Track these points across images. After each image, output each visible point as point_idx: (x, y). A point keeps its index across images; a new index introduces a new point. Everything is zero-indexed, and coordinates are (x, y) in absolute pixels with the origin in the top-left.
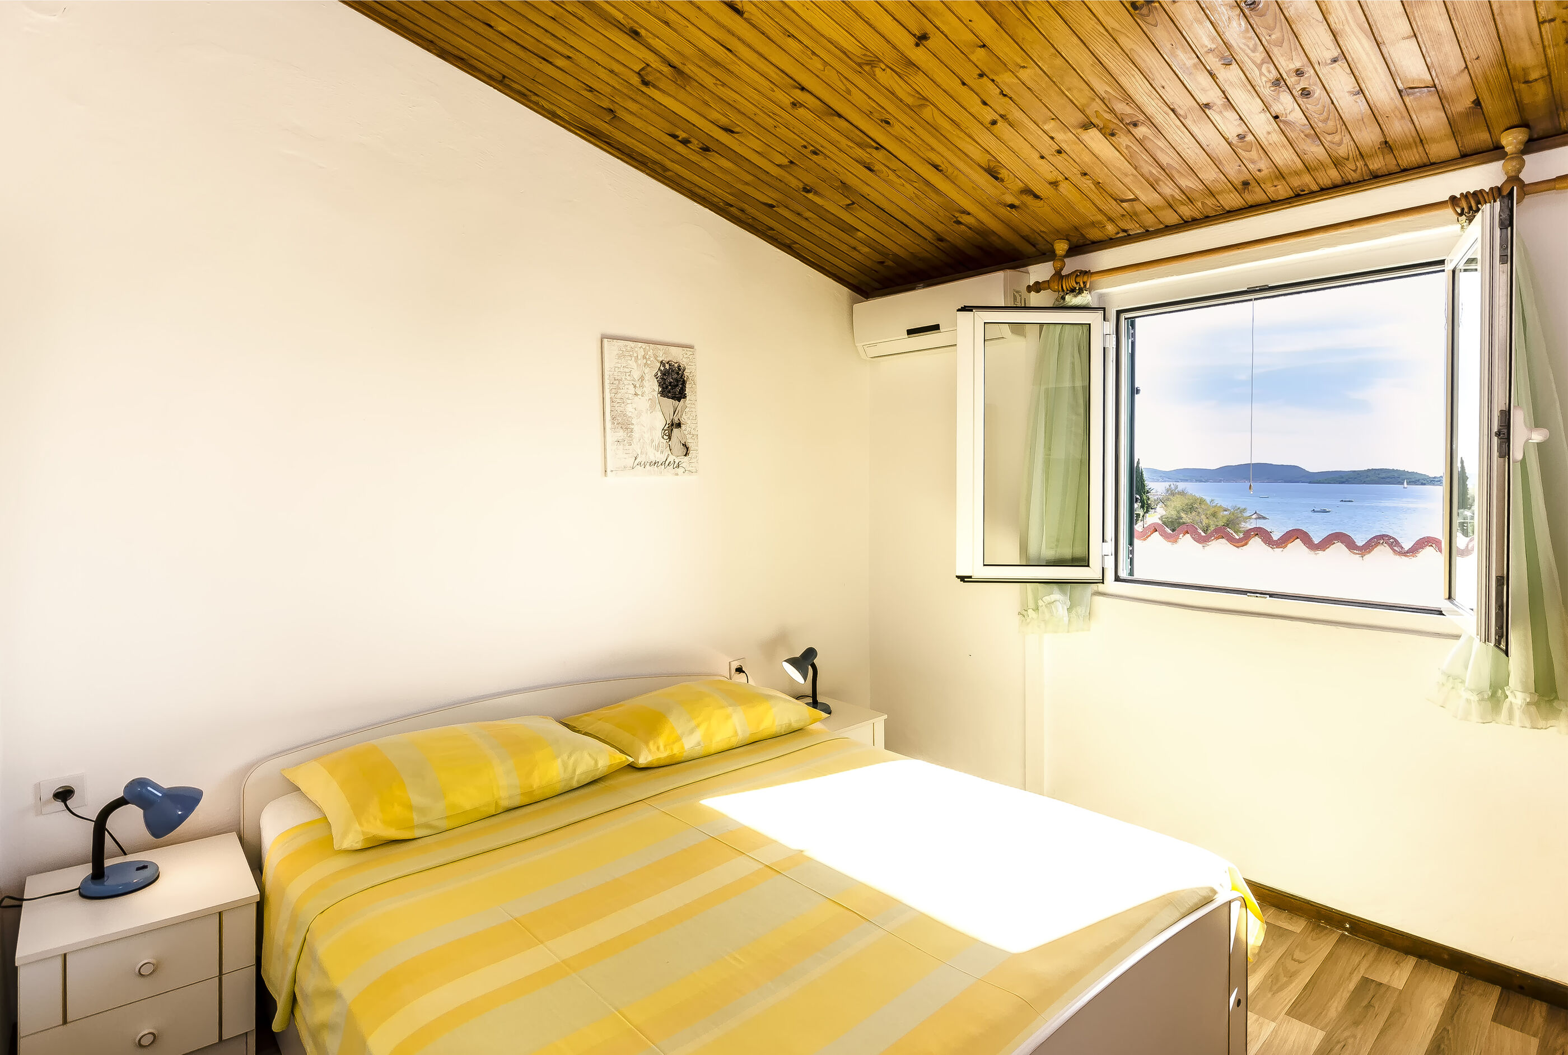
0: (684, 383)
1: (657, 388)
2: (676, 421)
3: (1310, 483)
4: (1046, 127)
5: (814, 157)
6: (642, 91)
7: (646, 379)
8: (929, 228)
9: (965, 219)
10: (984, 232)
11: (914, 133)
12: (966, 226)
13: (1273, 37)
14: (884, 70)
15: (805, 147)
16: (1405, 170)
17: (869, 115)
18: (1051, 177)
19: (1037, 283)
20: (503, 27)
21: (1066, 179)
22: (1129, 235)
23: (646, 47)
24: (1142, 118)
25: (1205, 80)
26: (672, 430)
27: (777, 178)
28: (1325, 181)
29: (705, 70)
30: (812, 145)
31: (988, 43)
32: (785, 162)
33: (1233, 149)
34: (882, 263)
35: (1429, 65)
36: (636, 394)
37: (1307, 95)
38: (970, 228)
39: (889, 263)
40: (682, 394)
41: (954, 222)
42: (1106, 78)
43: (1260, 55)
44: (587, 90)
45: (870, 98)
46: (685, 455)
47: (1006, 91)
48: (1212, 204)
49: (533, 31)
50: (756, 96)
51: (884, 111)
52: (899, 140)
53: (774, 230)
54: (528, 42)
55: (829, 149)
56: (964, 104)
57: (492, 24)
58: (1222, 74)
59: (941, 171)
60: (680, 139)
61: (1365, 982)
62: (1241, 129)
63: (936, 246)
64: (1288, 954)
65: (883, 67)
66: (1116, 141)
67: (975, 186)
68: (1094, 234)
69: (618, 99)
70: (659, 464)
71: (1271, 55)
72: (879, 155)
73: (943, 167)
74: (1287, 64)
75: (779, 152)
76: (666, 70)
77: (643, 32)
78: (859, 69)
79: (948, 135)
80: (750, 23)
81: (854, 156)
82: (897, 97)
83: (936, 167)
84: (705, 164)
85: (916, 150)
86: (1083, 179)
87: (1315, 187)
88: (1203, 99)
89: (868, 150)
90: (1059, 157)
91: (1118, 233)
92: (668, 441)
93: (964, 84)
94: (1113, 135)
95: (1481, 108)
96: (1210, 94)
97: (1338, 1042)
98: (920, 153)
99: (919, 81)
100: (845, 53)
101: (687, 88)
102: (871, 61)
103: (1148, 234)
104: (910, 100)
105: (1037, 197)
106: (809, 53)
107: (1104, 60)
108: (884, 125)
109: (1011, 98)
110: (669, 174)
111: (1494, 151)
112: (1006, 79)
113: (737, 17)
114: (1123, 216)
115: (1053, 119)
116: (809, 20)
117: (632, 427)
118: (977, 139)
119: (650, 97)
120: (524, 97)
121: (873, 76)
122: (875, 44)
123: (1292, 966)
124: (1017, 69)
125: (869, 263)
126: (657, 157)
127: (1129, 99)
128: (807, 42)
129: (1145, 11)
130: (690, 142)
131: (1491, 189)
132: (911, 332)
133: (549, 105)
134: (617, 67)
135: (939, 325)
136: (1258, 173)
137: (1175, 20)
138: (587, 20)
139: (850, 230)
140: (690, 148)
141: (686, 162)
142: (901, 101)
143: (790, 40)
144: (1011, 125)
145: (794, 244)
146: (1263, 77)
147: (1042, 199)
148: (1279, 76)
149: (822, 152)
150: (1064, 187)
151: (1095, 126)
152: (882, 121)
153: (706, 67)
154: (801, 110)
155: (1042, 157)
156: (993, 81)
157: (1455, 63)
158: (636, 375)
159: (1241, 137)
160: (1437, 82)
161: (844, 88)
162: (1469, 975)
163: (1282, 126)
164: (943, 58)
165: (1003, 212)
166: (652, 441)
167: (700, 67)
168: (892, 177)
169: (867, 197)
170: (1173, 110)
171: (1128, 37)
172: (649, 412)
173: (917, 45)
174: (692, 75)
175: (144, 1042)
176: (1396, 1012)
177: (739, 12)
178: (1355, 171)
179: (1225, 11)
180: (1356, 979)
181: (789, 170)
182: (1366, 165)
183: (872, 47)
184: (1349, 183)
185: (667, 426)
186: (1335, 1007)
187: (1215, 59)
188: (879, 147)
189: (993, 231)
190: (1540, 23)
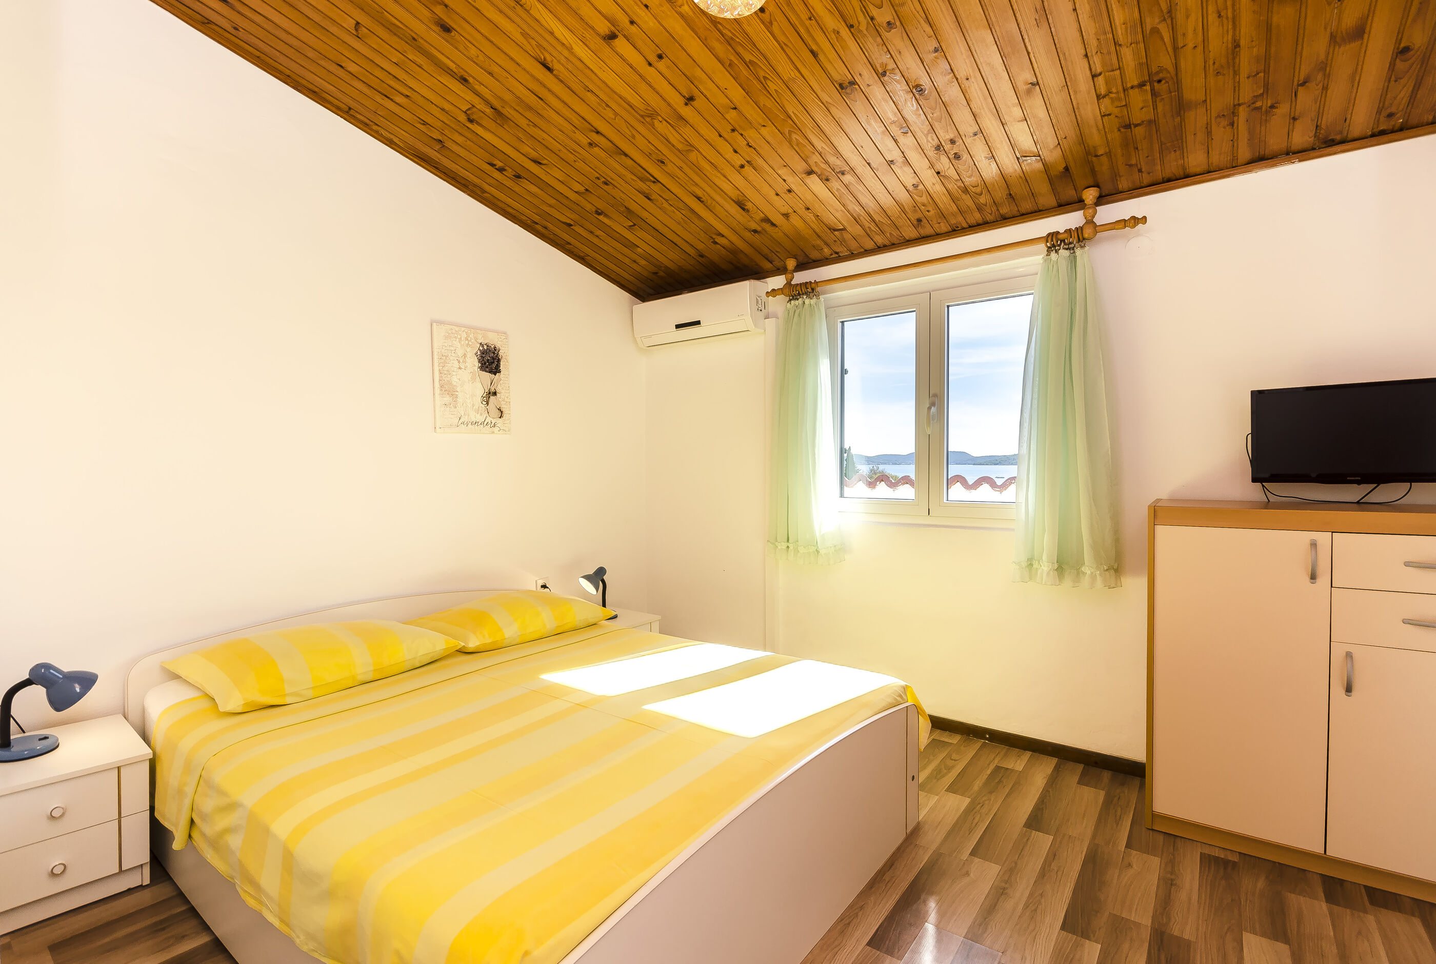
0: (499, 361)
1: (477, 364)
2: (493, 390)
3: (974, 464)
4: (779, 172)
5: (605, 187)
6: (467, 127)
7: (468, 356)
8: (693, 246)
9: (719, 240)
10: (734, 251)
11: (683, 172)
12: (721, 245)
13: (935, 115)
14: (661, 122)
15: (598, 178)
16: (1023, 215)
17: (649, 156)
18: (785, 209)
19: (773, 290)
20: (352, 68)
21: (795, 212)
22: (840, 256)
23: (473, 92)
24: (847, 168)
25: (891, 144)
26: (489, 397)
27: (575, 203)
28: (972, 221)
29: (520, 113)
30: (603, 177)
31: (738, 105)
32: (582, 189)
33: (910, 195)
34: (655, 273)
35: (1036, 141)
36: (460, 368)
37: (958, 158)
38: (724, 247)
39: (661, 274)
40: (497, 369)
41: (712, 242)
42: (823, 138)
43: (926, 127)
44: (420, 123)
45: (650, 142)
46: (500, 418)
47: (752, 143)
48: (897, 235)
49: (378, 73)
50: (560, 136)
51: (660, 153)
52: (672, 176)
53: (571, 245)
54: (374, 82)
55: (617, 181)
56: (721, 151)
57: (343, 65)
58: (902, 140)
59: (702, 202)
60: (497, 167)
61: (998, 768)
62: (915, 181)
63: (698, 261)
64: (949, 756)
65: (661, 119)
66: (830, 185)
67: (728, 214)
68: (815, 255)
69: (447, 132)
70: (479, 424)
71: (934, 128)
72: (656, 188)
73: (704, 199)
74: (945, 135)
75: (577, 182)
76: (488, 111)
77: (471, 80)
78: (643, 120)
79: (708, 174)
80: (558, 79)
81: (637, 188)
82: (670, 143)
83: (699, 199)
84: (517, 189)
85: (684, 185)
86: (806, 212)
87: (965, 225)
88: (889, 158)
89: (648, 183)
90: (789, 195)
91: (831, 255)
92: (486, 405)
93: (720, 136)
94: (827, 180)
95: (1069, 172)
96: (895, 155)
97: (979, 804)
98: (687, 188)
99: (687, 131)
100: (631, 106)
101: (505, 127)
102: (651, 114)
103: (853, 256)
104: (680, 146)
105: (773, 225)
106: (604, 105)
107: (821, 124)
108: (660, 164)
109: (754, 149)
110: (486, 195)
111: (1077, 203)
112: (751, 134)
113: (548, 73)
114: (835, 241)
115: (785, 166)
116: (604, 79)
117: (457, 393)
118: (729, 177)
119: (474, 132)
120: (366, 126)
121: (653, 126)
122: (655, 101)
123: (949, 763)
124: (760, 127)
125: (645, 274)
126: (477, 181)
127: (838, 154)
128: (602, 96)
129: (848, 90)
130: (505, 170)
131: (1077, 229)
132: (678, 326)
133: (387, 134)
134: (447, 106)
135: (700, 321)
136: (927, 213)
137: (869, 99)
138: (425, 67)
139: (632, 246)
140: (505, 175)
141: (500, 186)
142: (673, 146)
143: (589, 94)
144: (754, 168)
145: (586, 256)
146: (929, 143)
147: (777, 227)
148: (939, 143)
149: (611, 183)
150: (795, 220)
151: (815, 173)
152: (658, 161)
153: (521, 110)
154: (596, 149)
155: (777, 195)
156: (742, 135)
157: (1052, 141)
158: (460, 352)
159: (915, 186)
160: (1040, 153)
161: (630, 134)
162: (1063, 759)
163: (941, 177)
164: (706, 116)
165: (748, 235)
166: (473, 405)
167: (517, 111)
168: (666, 205)
169: (646, 220)
170: (869, 164)
171: (837, 108)
172: (470, 383)
173: (686, 104)
174: (509, 116)
175: (56, 871)
176: (1017, 784)
177: (549, 69)
178: (991, 214)
179: (902, 95)
180: (992, 767)
181: (584, 196)
182: (998, 210)
183: (653, 103)
184: (987, 223)
185: (485, 394)
186: (977, 785)
187: (896, 129)
188: (656, 181)
189: (741, 250)
190: (1103, 116)
